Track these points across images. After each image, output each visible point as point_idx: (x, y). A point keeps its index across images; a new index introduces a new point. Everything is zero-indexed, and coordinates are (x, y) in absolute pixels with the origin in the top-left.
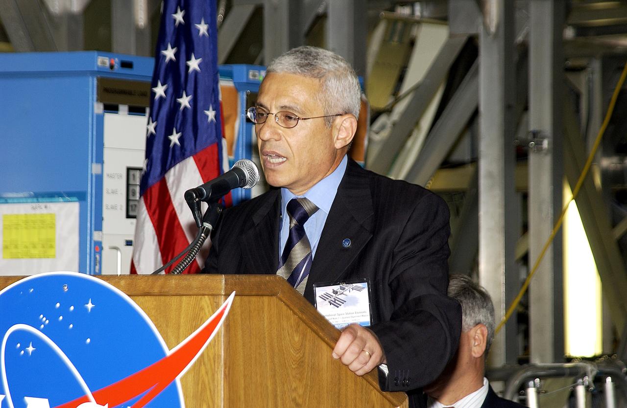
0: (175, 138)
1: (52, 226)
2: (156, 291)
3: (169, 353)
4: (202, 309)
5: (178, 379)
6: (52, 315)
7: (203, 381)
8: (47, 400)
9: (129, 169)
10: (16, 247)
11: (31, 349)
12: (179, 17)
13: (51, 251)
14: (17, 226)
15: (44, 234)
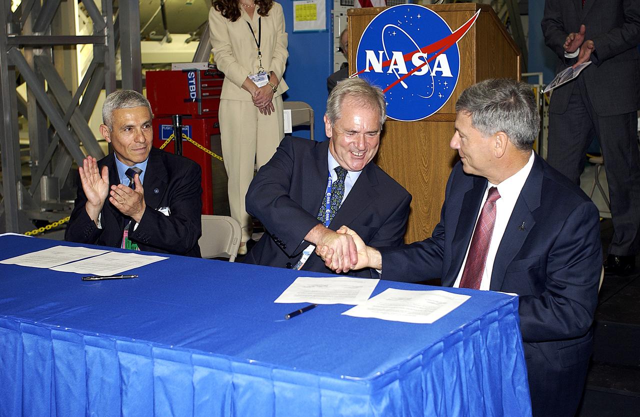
1: (315, 8)
2: (447, 10)
3: (453, 33)
4: (466, 16)
5: (457, 42)
6: (403, 20)
7: (467, 43)
8: (401, 53)
10: (301, 17)
11: (394, 33)
13: (315, 18)
14: (301, 9)
15: (312, 11)
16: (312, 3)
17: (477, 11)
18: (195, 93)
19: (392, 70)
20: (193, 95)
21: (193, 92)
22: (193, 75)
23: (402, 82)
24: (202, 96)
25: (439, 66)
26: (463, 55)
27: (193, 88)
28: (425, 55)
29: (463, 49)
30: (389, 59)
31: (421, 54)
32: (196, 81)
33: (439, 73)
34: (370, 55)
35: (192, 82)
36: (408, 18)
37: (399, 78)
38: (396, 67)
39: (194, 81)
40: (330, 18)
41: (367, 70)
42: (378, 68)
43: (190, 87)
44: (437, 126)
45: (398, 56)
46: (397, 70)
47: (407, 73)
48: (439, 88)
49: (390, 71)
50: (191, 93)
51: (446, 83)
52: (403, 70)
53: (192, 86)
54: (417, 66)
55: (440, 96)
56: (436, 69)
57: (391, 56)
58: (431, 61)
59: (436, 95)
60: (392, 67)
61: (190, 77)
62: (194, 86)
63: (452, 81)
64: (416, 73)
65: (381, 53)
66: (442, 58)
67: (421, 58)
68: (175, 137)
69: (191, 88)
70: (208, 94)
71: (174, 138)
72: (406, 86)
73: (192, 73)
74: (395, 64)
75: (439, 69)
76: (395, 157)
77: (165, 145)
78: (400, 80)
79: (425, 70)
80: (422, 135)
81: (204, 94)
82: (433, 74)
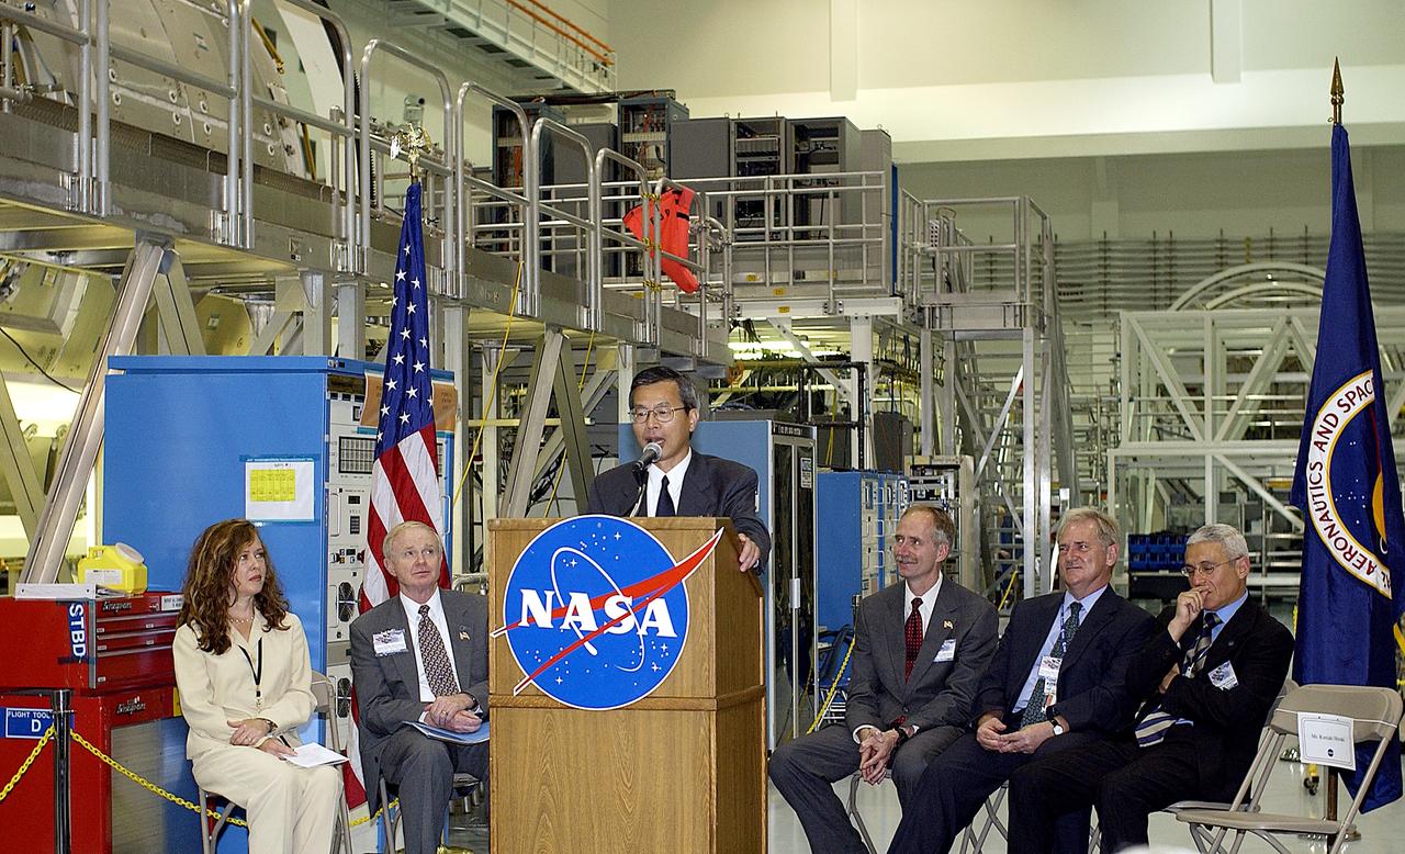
0: (405, 418)
1: (292, 479)
2: (666, 527)
3: (676, 565)
4: (698, 538)
5: (683, 581)
6: (589, 542)
7: (700, 584)
9: (340, 438)
10: (262, 493)
11: (574, 563)
12: (406, 334)
13: (291, 496)
14: (262, 478)
15: (285, 484)
16: (285, 468)
17: (717, 531)
18: (83, 646)
19: (570, 624)
20: (80, 650)
21: (79, 643)
22: (80, 610)
23: (587, 644)
24: (97, 651)
25: (653, 618)
26: (695, 601)
27: (78, 637)
28: (628, 601)
29: (693, 592)
30: (563, 606)
31: (621, 598)
32: (86, 622)
33: (653, 631)
34: (530, 598)
35: (77, 623)
36: (598, 539)
37: (582, 637)
38: (576, 619)
39: (82, 623)
40: (322, 497)
41: (524, 623)
42: (544, 619)
43: (73, 633)
44: (649, 717)
45: (580, 601)
46: (579, 624)
47: (595, 628)
48: (653, 655)
49: (565, 626)
50: (75, 646)
51: (664, 647)
52: (589, 624)
53: (78, 633)
54: (615, 618)
55: (655, 668)
56: (647, 623)
57: (568, 600)
58: (639, 611)
59: (647, 666)
60: (569, 618)
61: (73, 615)
62: (82, 632)
63: (674, 644)
64: (612, 630)
65: (549, 594)
66: (658, 607)
67: (621, 605)
68: (56, 734)
69: (76, 636)
70: (105, 647)
71: (53, 735)
72: (593, 651)
73: (79, 606)
74: (575, 613)
75: (652, 624)
76: (572, 772)
77: (38, 749)
78: (584, 640)
79: (628, 624)
80: (622, 733)
81: (99, 648)
82: (642, 632)
